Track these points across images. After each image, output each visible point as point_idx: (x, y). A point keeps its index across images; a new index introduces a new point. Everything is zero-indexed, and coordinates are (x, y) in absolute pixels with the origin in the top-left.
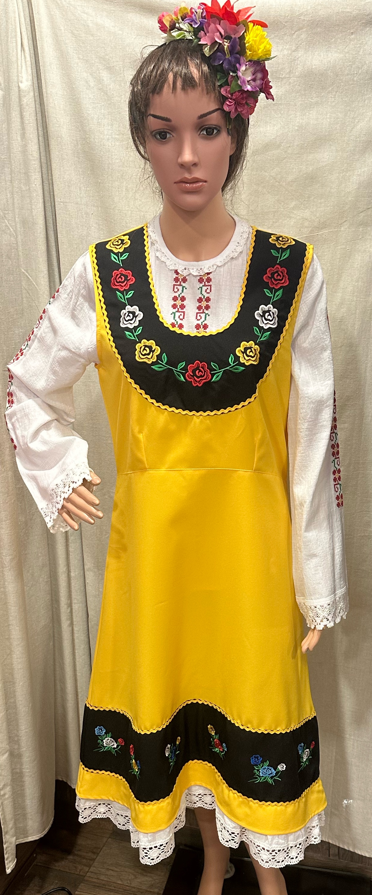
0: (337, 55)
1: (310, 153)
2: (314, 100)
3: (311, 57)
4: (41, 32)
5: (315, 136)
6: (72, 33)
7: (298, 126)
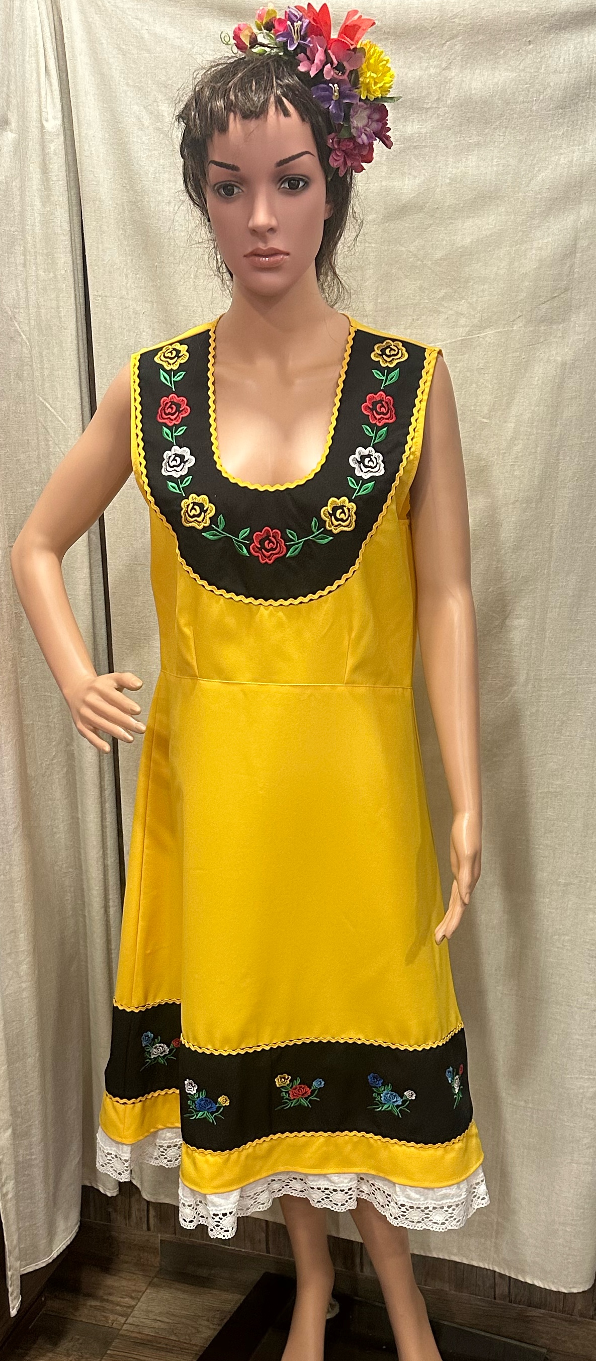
0: (507, 74)
1: (468, 218)
2: (475, 139)
3: (468, 78)
4: (73, 48)
5: (475, 193)
6: (119, 48)
7: (450, 178)
